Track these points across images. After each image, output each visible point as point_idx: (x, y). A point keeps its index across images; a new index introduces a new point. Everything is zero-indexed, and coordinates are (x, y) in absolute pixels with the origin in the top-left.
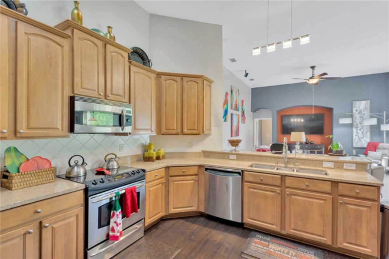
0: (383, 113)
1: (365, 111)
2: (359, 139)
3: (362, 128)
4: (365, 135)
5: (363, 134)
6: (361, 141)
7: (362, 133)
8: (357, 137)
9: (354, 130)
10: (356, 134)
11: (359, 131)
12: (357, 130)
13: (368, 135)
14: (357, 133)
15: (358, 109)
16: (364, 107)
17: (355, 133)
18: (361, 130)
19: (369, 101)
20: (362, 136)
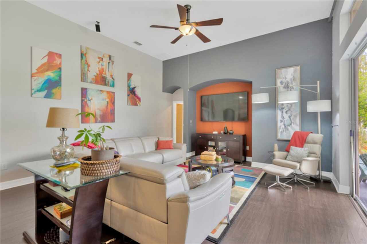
0: (317, 84)
1: (293, 82)
2: (285, 127)
3: (289, 110)
4: (293, 122)
5: (290, 119)
6: (288, 130)
7: (290, 117)
8: (282, 123)
9: (279, 113)
10: (281, 119)
11: (285, 115)
12: (283, 112)
13: (298, 120)
14: (283, 117)
15: (284, 80)
16: (292, 77)
17: (279, 118)
18: (289, 112)
19: (298, 68)
20: (289, 122)
